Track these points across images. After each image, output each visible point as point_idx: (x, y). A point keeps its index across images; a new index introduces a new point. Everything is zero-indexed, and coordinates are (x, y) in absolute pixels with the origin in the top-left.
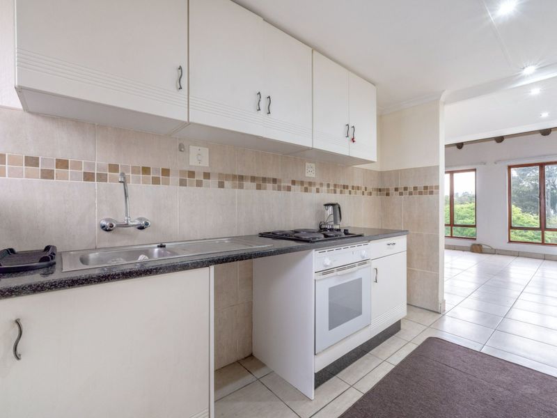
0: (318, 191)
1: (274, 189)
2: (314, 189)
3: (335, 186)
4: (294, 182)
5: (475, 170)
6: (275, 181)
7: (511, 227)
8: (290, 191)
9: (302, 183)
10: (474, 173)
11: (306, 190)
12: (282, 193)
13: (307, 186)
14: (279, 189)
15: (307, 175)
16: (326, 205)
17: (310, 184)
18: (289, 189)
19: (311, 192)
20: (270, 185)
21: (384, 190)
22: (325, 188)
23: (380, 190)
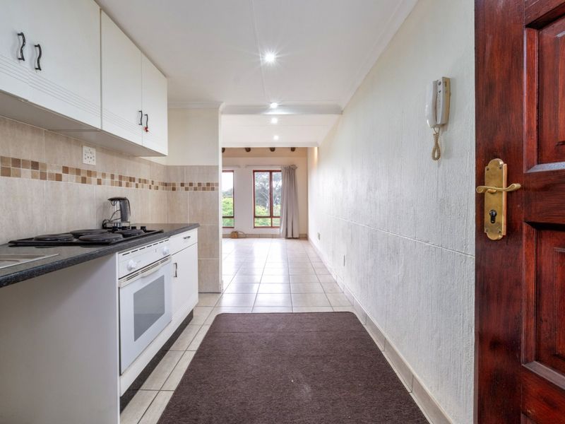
0: (99, 182)
1: (34, 177)
2: (94, 180)
3: (121, 177)
4: (66, 170)
5: (233, 171)
6: (35, 165)
7: (255, 217)
8: (61, 180)
9: (78, 171)
10: (232, 173)
11: (84, 181)
12: (47, 184)
13: (85, 176)
14: (43, 177)
15: (85, 161)
16: (112, 200)
17: (90, 173)
18: (59, 178)
19: (90, 183)
20: (27, 172)
21: (170, 184)
22: (108, 179)
23: (166, 185)
